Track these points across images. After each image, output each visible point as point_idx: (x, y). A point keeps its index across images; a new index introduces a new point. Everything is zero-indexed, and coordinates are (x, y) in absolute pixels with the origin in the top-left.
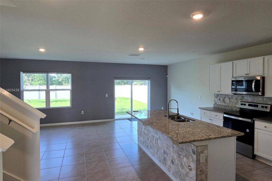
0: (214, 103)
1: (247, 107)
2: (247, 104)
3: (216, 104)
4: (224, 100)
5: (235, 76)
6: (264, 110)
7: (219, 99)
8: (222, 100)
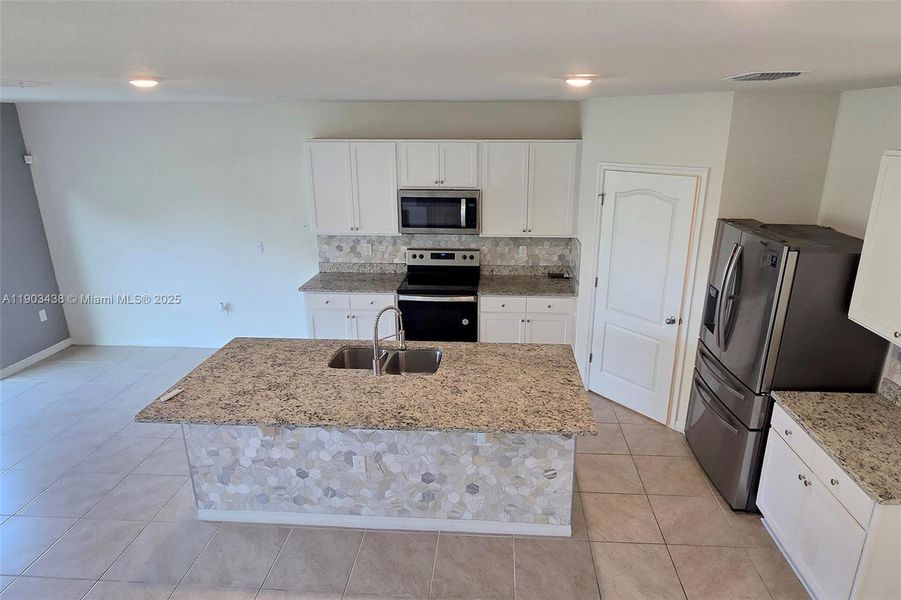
0: (318, 260)
1: (428, 261)
2: (427, 254)
3: (328, 262)
4: (353, 249)
5: (405, 184)
6: (468, 263)
7: (339, 248)
8: (346, 248)
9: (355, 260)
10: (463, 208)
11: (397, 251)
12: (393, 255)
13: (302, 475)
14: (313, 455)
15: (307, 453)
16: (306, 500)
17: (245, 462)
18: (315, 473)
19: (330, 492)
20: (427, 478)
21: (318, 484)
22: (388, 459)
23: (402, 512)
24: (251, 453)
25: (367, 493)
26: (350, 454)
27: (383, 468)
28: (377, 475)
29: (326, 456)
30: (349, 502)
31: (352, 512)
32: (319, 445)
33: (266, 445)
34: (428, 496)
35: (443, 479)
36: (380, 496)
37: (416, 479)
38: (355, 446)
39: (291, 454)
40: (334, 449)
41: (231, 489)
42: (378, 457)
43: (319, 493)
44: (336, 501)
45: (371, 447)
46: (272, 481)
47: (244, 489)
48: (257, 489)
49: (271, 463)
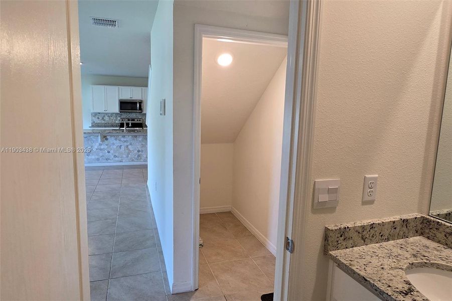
1: (127, 121)
3: (94, 122)
4: (103, 118)
5: (121, 98)
6: (139, 122)
7: (98, 118)
8: (101, 118)
9: (103, 122)
10: (138, 105)
11: (117, 119)
12: (116, 120)
13: (109, 152)
14: (112, 147)
15: (110, 146)
16: (109, 159)
17: (94, 150)
18: (112, 151)
19: (115, 156)
20: (139, 151)
21: (113, 155)
22: (130, 147)
23: (133, 160)
24: (96, 147)
25: (124, 156)
26: (121, 146)
27: (128, 149)
28: (127, 151)
29: (115, 147)
30: (120, 159)
31: (120, 162)
32: (113, 144)
33: (100, 145)
34: (139, 156)
35: (142, 151)
36: (128, 157)
37: (136, 152)
38: (122, 144)
39: (106, 147)
40: (117, 145)
41: (90, 157)
42: (127, 146)
43: (113, 157)
44: (117, 159)
45: (126, 144)
46: (101, 154)
47: (93, 157)
48: (97, 157)
49: (101, 150)
